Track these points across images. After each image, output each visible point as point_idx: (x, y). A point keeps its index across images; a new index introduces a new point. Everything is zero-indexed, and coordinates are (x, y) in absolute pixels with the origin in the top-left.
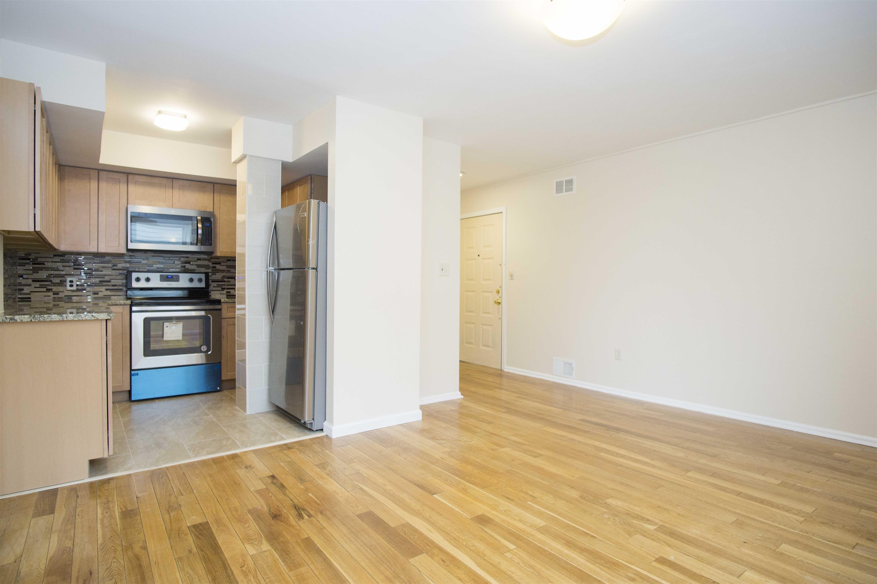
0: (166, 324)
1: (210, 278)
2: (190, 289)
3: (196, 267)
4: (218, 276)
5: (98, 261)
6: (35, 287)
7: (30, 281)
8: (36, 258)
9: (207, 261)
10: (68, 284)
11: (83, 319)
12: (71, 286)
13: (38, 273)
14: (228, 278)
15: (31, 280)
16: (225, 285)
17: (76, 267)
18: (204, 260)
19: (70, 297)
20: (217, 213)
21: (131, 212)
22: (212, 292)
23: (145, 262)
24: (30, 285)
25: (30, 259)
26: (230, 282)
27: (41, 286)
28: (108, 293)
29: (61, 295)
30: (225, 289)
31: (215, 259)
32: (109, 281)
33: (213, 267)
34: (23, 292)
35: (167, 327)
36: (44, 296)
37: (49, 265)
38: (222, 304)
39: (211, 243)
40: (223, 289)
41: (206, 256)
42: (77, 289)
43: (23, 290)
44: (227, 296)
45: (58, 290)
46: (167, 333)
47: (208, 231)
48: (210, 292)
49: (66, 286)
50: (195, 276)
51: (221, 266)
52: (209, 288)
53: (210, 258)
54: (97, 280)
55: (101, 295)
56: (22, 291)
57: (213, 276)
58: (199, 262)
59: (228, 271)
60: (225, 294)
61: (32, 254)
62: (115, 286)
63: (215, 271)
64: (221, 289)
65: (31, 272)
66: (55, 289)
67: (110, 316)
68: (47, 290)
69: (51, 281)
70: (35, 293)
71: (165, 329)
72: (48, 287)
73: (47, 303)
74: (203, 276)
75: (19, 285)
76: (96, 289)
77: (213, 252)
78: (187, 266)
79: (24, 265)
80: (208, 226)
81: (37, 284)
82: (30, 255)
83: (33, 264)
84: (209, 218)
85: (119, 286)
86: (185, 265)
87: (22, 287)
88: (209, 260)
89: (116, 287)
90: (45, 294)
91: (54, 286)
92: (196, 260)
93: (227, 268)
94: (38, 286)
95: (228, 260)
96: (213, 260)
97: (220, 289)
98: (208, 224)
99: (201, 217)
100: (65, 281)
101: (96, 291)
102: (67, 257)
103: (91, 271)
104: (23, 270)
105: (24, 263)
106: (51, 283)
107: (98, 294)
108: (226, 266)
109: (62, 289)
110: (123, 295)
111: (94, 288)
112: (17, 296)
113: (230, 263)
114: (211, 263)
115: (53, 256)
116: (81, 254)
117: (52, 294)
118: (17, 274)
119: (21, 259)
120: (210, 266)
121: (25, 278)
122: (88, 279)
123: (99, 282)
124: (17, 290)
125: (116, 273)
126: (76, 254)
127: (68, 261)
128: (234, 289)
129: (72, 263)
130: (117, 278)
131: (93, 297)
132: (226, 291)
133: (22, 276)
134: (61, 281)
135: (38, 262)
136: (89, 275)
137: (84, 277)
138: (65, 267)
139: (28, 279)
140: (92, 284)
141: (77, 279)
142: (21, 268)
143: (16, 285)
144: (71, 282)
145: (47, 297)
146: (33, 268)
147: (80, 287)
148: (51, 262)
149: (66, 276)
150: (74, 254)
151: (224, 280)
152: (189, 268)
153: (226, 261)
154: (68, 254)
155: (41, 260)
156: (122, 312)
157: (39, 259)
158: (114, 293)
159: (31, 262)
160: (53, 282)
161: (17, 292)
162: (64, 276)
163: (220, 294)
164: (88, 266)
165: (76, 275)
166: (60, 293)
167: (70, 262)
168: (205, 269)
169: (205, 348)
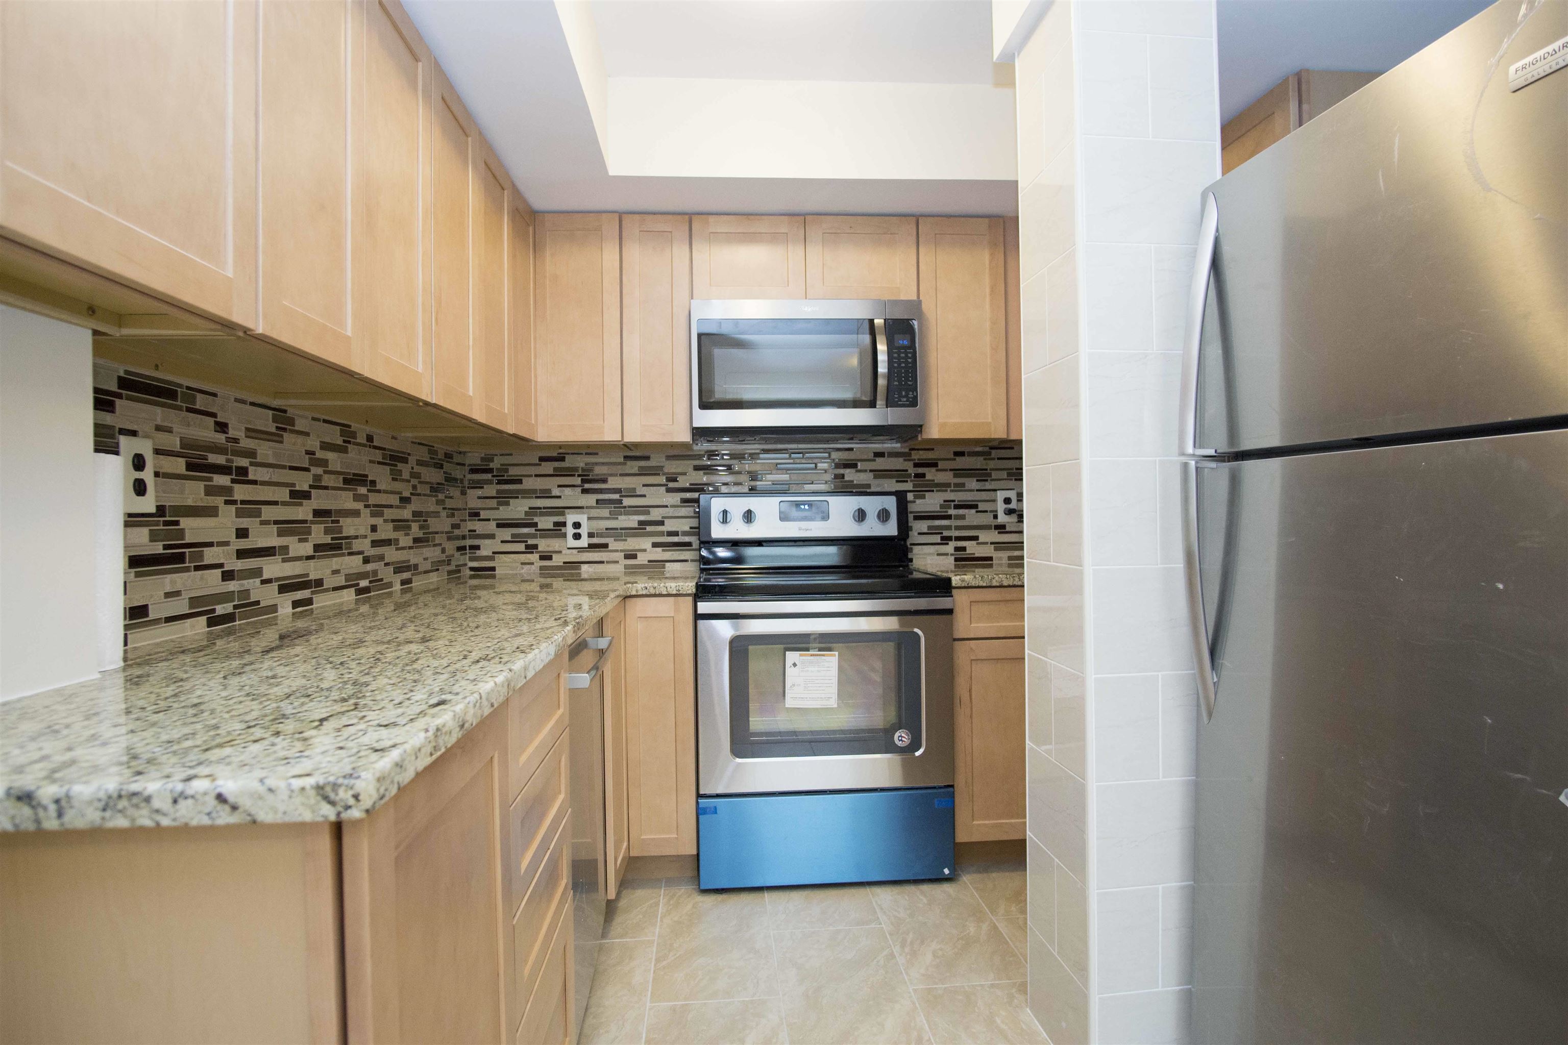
0: (791, 656)
1: (912, 508)
2: (859, 543)
3: (871, 475)
4: (932, 502)
5: (636, 470)
6: (502, 542)
7: (491, 527)
8: (504, 468)
9: (901, 460)
10: (570, 531)
11: (165, 822)
12: (577, 536)
13: (508, 504)
14: (957, 507)
15: (494, 524)
16: (948, 528)
17: (587, 486)
18: (894, 454)
19: (574, 565)
20: (927, 306)
21: (700, 321)
22: (916, 549)
24: (492, 536)
25: (490, 471)
26: (963, 517)
27: (515, 539)
28: (659, 554)
29: (557, 560)
30: (949, 538)
31: (921, 452)
32: (661, 523)
33: (917, 476)
35: (795, 665)
36: (522, 564)
37: (528, 483)
38: (954, 592)
39: (916, 398)
40: (946, 540)
41: (899, 445)
42: (589, 545)
43: (478, 548)
44: (956, 560)
45: (550, 549)
46: (794, 685)
47: (906, 363)
48: (911, 549)
49: (564, 536)
50: (872, 504)
51: (937, 470)
52: (908, 536)
53: (907, 450)
54: (632, 521)
55: (642, 559)
56: (478, 552)
57: (918, 501)
58: (881, 463)
59: (956, 485)
60: (952, 555)
61: (495, 458)
62: (676, 534)
63: (924, 487)
64: (939, 541)
65: (493, 503)
66: (544, 545)
67: (332, 803)
68: (527, 547)
69: (535, 525)
70: (503, 555)
71: (790, 671)
72: (530, 542)
73: (528, 581)
74: (890, 503)
75: (471, 537)
76: (632, 543)
77: (921, 426)
78: (850, 475)
79: (478, 485)
80: (905, 348)
81: (507, 533)
82: (492, 460)
83: (499, 482)
84: (907, 321)
85: (685, 534)
86: (841, 471)
87: (476, 542)
88: (906, 456)
89: (675, 539)
90: (522, 558)
91: (542, 537)
92: (871, 456)
93: (955, 476)
94: (509, 539)
95: (958, 454)
96: (916, 455)
97: (937, 538)
98: (904, 341)
99: (885, 320)
100: (564, 524)
101: (631, 548)
102: (568, 463)
103: (620, 496)
104: (479, 498)
105: (479, 482)
106: (536, 530)
107: (634, 557)
108: (951, 470)
109: (557, 545)
110: (692, 561)
111: (626, 540)
112: (466, 565)
113: (961, 462)
114: (911, 464)
115: (538, 462)
116: (597, 454)
117: (538, 557)
118: (465, 509)
119: (474, 471)
120: (910, 471)
121: (481, 517)
122: (613, 516)
123: (636, 526)
124: (466, 550)
125: (676, 498)
126: (586, 454)
127: (569, 472)
128: (976, 538)
129: (579, 476)
130: (679, 512)
131: (626, 567)
132: (952, 544)
133: (477, 514)
134: (556, 524)
135: (507, 476)
136: (615, 508)
137: (605, 512)
138: (564, 488)
139: (489, 520)
140: (623, 531)
141: (589, 518)
142: (473, 493)
143: (464, 537)
144: (577, 525)
145: (528, 566)
146: (498, 491)
147: (595, 540)
148: (536, 476)
149: (567, 511)
150: (582, 454)
151: (949, 513)
152: (853, 481)
153: (952, 456)
154: (568, 454)
155: (513, 471)
156: (672, 615)
157: (510, 468)
158: (672, 554)
159: (495, 478)
160: (539, 527)
161: (466, 554)
162: (561, 510)
163: (938, 555)
164: (613, 483)
165: (587, 507)
166: (554, 556)
167: (574, 475)
168: (897, 481)
169: (907, 737)
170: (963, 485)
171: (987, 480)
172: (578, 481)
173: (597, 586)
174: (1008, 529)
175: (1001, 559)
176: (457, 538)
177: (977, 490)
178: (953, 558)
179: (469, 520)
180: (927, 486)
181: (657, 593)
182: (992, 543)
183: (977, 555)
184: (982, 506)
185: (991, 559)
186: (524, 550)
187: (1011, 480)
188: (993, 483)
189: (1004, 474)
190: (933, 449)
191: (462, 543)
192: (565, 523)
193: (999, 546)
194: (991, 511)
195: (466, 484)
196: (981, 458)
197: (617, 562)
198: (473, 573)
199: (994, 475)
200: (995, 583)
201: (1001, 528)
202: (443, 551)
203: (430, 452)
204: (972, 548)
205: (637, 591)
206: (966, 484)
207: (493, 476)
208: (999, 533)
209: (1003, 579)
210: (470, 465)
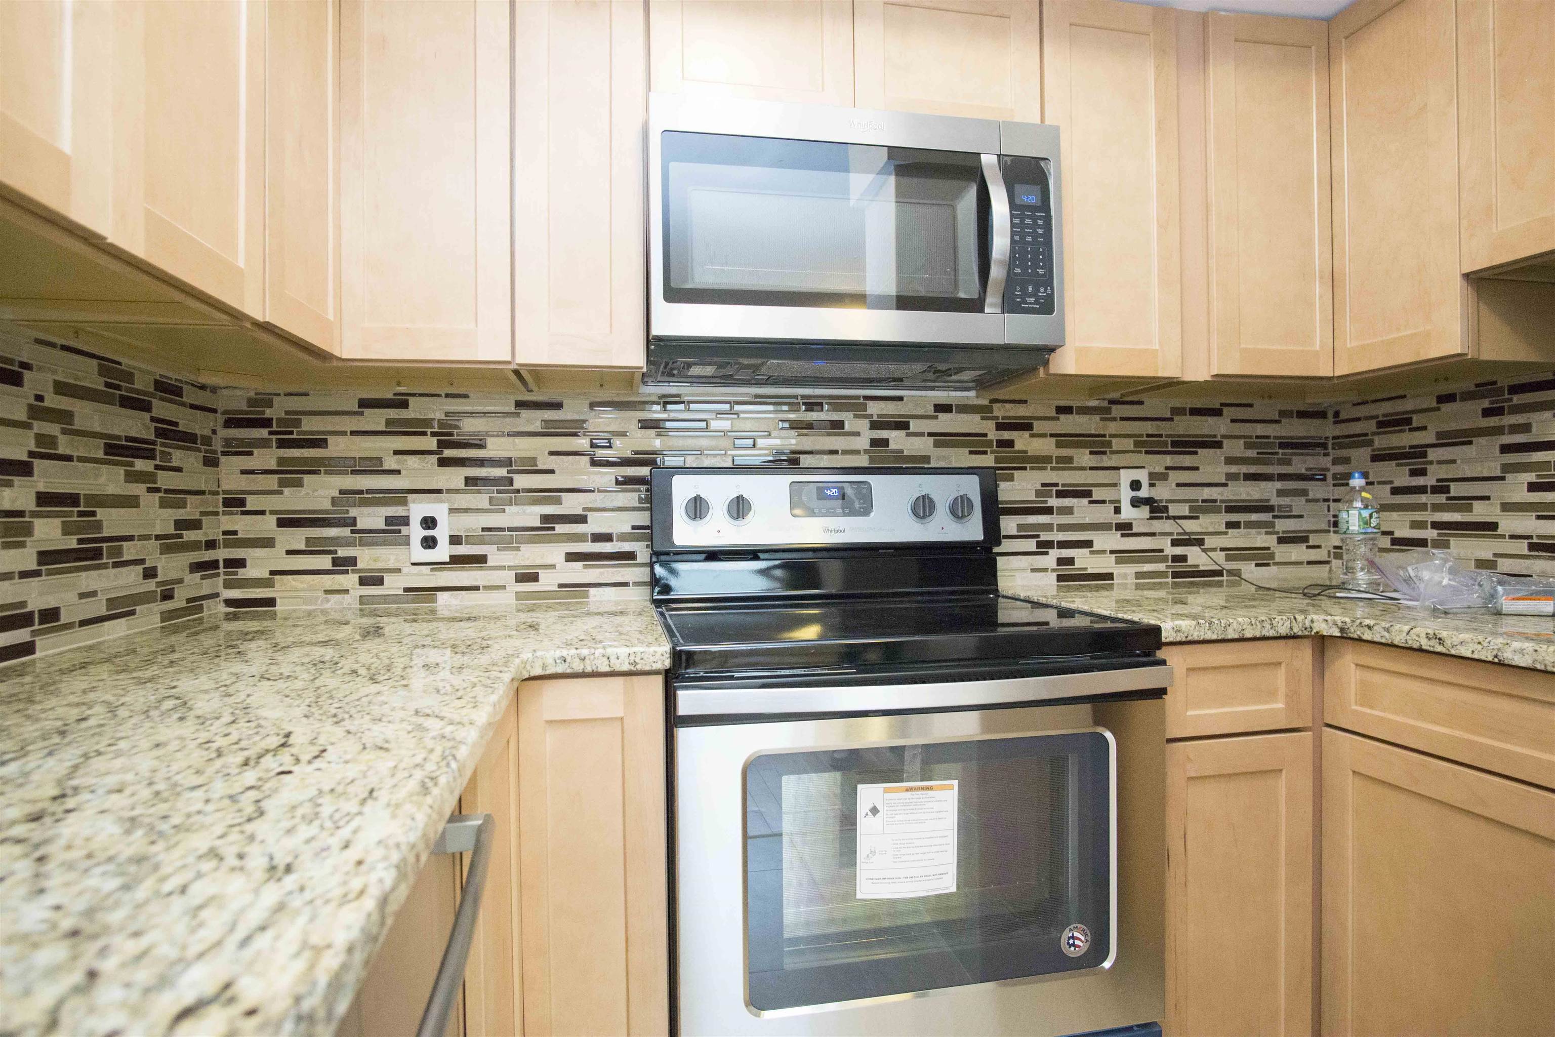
0: (868, 795)
1: (998, 494)
3: (932, 441)
4: (1024, 486)
5: (537, 427)
6: (288, 552)
7: (267, 525)
8: (293, 419)
9: (977, 417)
10: (416, 532)
12: (429, 543)
13: (299, 484)
14: (1061, 494)
15: (272, 520)
16: (1048, 527)
17: (448, 453)
18: (964, 409)
19: (424, 593)
21: (666, 130)
22: (1005, 562)
23: (725, 424)
24: (269, 543)
25: (265, 423)
26: (1069, 511)
27: (313, 547)
28: (578, 573)
29: (393, 585)
30: (1049, 544)
31: (1007, 406)
32: (581, 519)
33: (1002, 443)
34: (242, 573)
35: (874, 811)
36: (327, 592)
37: (338, 447)
38: (1165, 653)
39: (1051, 297)
40: (1044, 546)
42: (451, 557)
43: (241, 563)
44: (1060, 578)
45: (380, 565)
46: (873, 853)
47: (1035, 236)
48: (999, 562)
49: (406, 542)
50: (937, 489)
51: (1032, 436)
52: (996, 541)
54: (531, 515)
55: (548, 581)
56: (241, 571)
58: (947, 423)
59: (1060, 459)
60: (1053, 570)
61: (276, 399)
62: (607, 538)
64: (1034, 549)
65: (272, 482)
66: (367, 557)
68: (336, 562)
69: (352, 522)
70: (289, 577)
71: (865, 822)
72: (342, 552)
73: (337, 623)
74: (971, 486)
75: (227, 544)
76: (531, 554)
78: (896, 439)
79: (243, 449)
81: (297, 538)
82: (269, 404)
83: (282, 444)
84: (1036, 161)
85: (623, 537)
86: (883, 434)
87: (237, 553)
88: (984, 411)
89: (607, 547)
90: (328, 581)
91: (364, 542)
92: (930, 410)
93: (1059, 445)
94: (302, 546)
95: (1063, 410)
96: (999, 411)
97: (1031, 545)
98: (1030, 197)
99: (1000, 156)
100: (405, 521)
101: (527, 563)
102: (416, 410)
103: (509, 472)
104: (243, 472)
105: (241, 442)
106: (352, 532)
107: (534, 578)
108: (1052, 435)
109: (392, 558)
110: (637, 584)
111: (518, 549)
112: (217, 595)
113: (1070, 424)
114: (991, 424)
115: (356, 409)
116: (466, 396)
117: (357, 580)
118: (217, 493)
119: (230, 423)
120: (990, 437)
121: (249, 507)
122: (496, 506)
123: (538, 524)
124: (218, 568)
125: (606, 477)
126: (447, 396)
127: (416, 428)
128: (1088, 544)
129: (434, 434)
130: (612, 500)
131: (519, 596)
132: (1055, 554)
133: (242, 503)
134: (389, 520)
135: (299, 433)
136: (499, 492)
137: (481, 500)
138: (405, 457)
139: (262, 513)
140: (514, 533)
141: (452, 511)
142: (231, 465)
143: (211, 545)
144: (429, 523)
145: (338, 596)
146: (281, 461)
147: (462, 550)
148: (353, 433)
149: (410, 497)
150: (439, 395)
151: (1049, 505)
152: (902, 451)
153: (1054, 414)
154: (414, 395)
155: (310, 425)
156: (621, 715)
157: (305, 420)
158: (602, 574)
159: (274, 437)
160: (360, 526)
161: (218, 575)
162: (400, 496)
163: (1033, 570)
164: (496, 448)
165: (449, 491)
166: (387, 578)
167: (424, 434)
168: (971, 452)
169: (1082, 938)
170: (1070, 459)
171: (1104, 453)
172: (431, 443)
173: (468, 631)
174: (1135, 530)
175: (1125, 576)
176: (194, 546)
177: (1091, 468)
178: (1055, 575)
179: (224, 513)
180: (1013, 460)
181: (589, 669)
182: (1112, 552)
183: (1089, 571)
184: (1097, 494)
185: (1110, 576)
186: (330, 568)
187: (1140, 452)
188: (1114, 456)
189: (1129, 444)
190: (1025, 402)
191: (208, 556)
192: (408, 517)
193: (1122, 556)
194: (1111, 502)
195: (218, 445)
196: (1097, 417)
197: (504, 587)
198: (232, 610)
199: (1116, 444)
200: (1231, 635)
201: (1125, 528)
202: (150, 573)
203: (103, 371)
204: (1084, 560)
205: (544, 667)
206: (1075, 459)
207: (271, 433)
208: (1123, 535)
209: (1245, 627)
210: (225, 412)
